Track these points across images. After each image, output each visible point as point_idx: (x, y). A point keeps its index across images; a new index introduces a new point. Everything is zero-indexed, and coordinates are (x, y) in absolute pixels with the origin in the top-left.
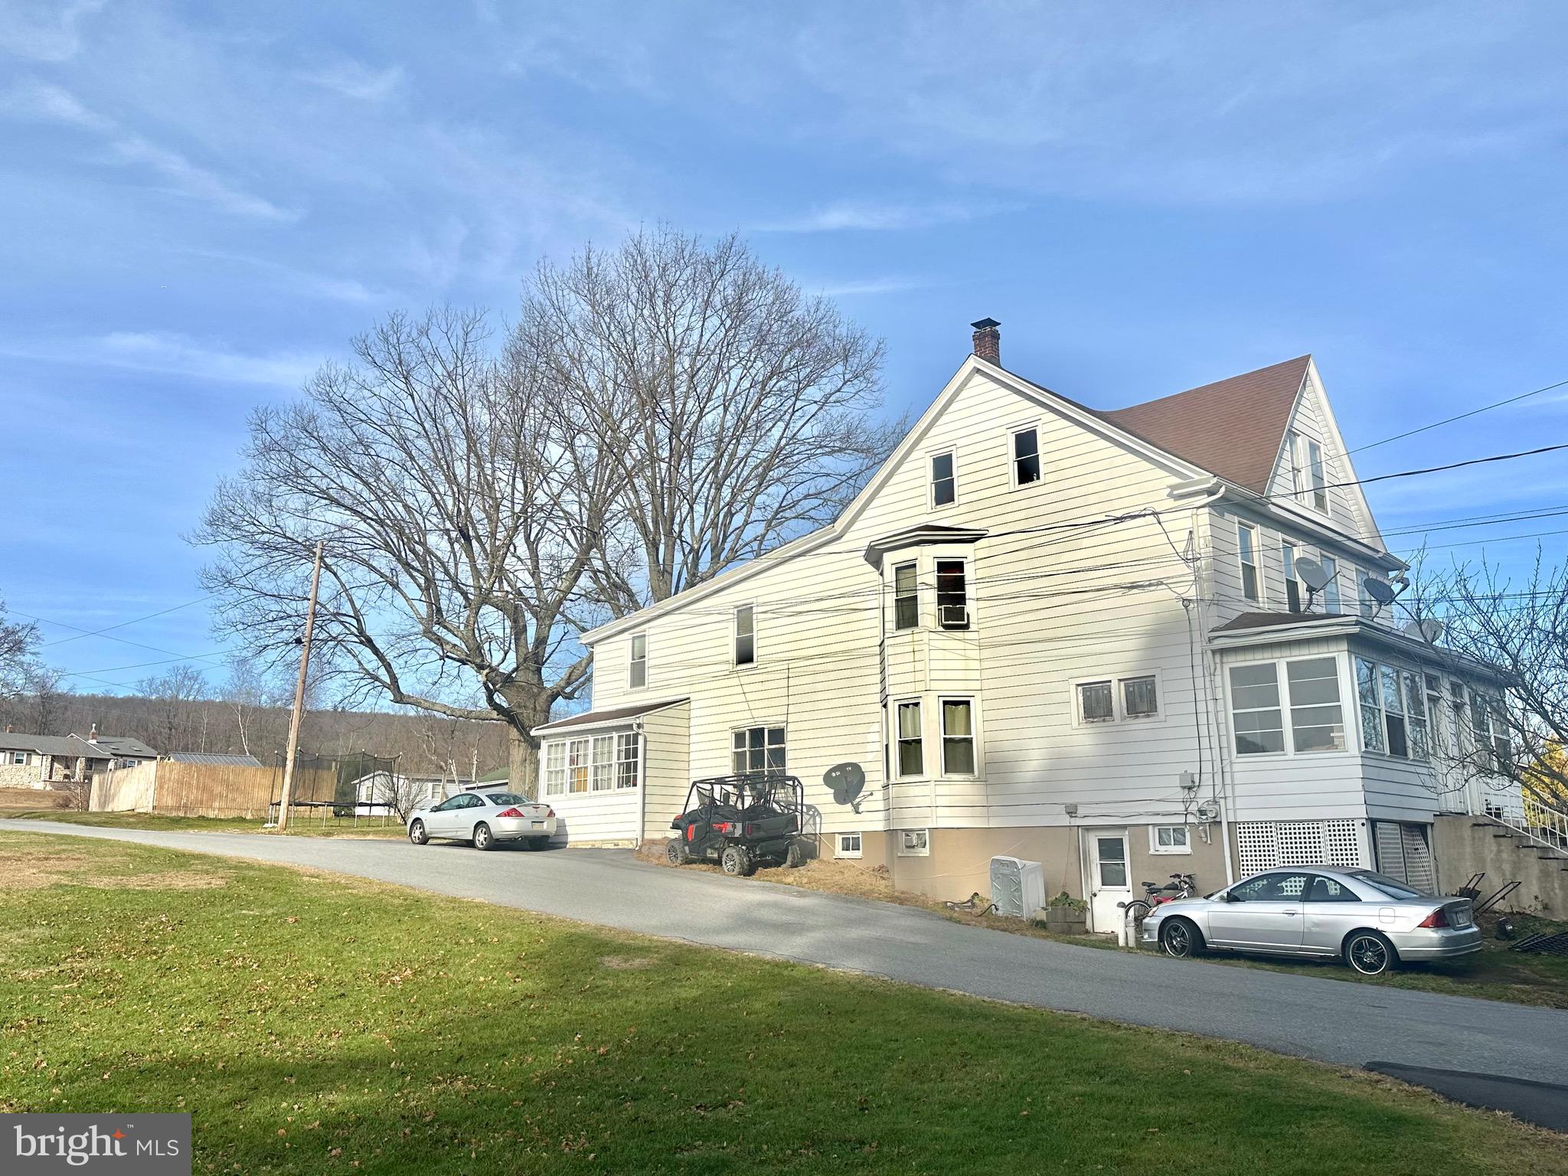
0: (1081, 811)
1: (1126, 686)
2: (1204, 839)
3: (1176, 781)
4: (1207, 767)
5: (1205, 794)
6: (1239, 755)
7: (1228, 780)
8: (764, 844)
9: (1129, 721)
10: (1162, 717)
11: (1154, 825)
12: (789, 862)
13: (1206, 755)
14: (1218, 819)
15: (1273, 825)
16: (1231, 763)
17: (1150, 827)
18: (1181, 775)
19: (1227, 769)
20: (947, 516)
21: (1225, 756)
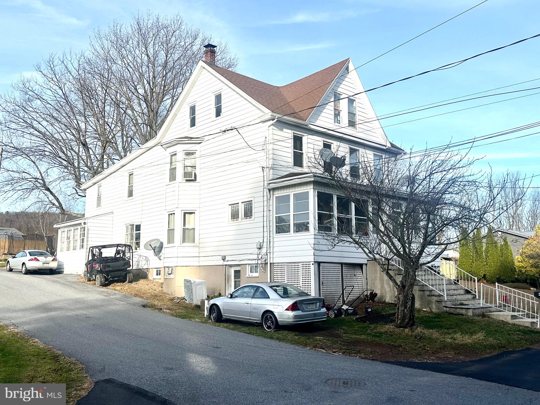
0: (227, 259)
1: (245, 205)
2: (262, 270)
3: (255, 246)
4: (265, 240)
5: (264, 251)
6: (277, 234)
7: (271, 246)
8: (112, 273)
9: (245, 220)
10: (253, 218)
11: (249, 264)
12: (127, 281)
13: (265, 235)
14: (266, 262)
15: (285, 264)
16: (273, 238)
17: (247, 265)
18: (257, 243)
19: (271, 240)
20: (193, 132)
21: (271, 235)
